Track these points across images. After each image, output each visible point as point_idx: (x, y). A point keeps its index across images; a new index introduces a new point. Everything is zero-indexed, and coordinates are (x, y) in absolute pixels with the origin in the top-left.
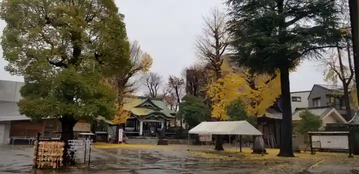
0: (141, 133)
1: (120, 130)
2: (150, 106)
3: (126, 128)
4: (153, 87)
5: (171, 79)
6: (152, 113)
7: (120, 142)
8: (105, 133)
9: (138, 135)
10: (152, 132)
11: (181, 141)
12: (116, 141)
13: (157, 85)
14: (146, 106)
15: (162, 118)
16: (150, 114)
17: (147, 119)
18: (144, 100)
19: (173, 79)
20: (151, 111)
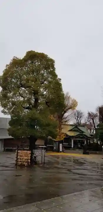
0: (72, 147)
1: (60, 144)
2: (77, 130)
3: (64, 143)
4: (79, 119)
5: (89, 114)
6: (79, 135)
7: (61, 152)
8: (52, 146)
9: (71, 147)
10: (79, 146)
11: (98, 152)
12: (58, 151)
13: (80, 117)
14: (75, 131)
15: (85, 137)
16: (77, 135)
17: (76, 138)
18: (74, 127)
19: (90, 113)
20: (78, 133)
